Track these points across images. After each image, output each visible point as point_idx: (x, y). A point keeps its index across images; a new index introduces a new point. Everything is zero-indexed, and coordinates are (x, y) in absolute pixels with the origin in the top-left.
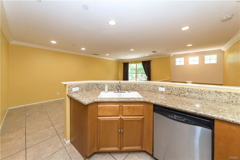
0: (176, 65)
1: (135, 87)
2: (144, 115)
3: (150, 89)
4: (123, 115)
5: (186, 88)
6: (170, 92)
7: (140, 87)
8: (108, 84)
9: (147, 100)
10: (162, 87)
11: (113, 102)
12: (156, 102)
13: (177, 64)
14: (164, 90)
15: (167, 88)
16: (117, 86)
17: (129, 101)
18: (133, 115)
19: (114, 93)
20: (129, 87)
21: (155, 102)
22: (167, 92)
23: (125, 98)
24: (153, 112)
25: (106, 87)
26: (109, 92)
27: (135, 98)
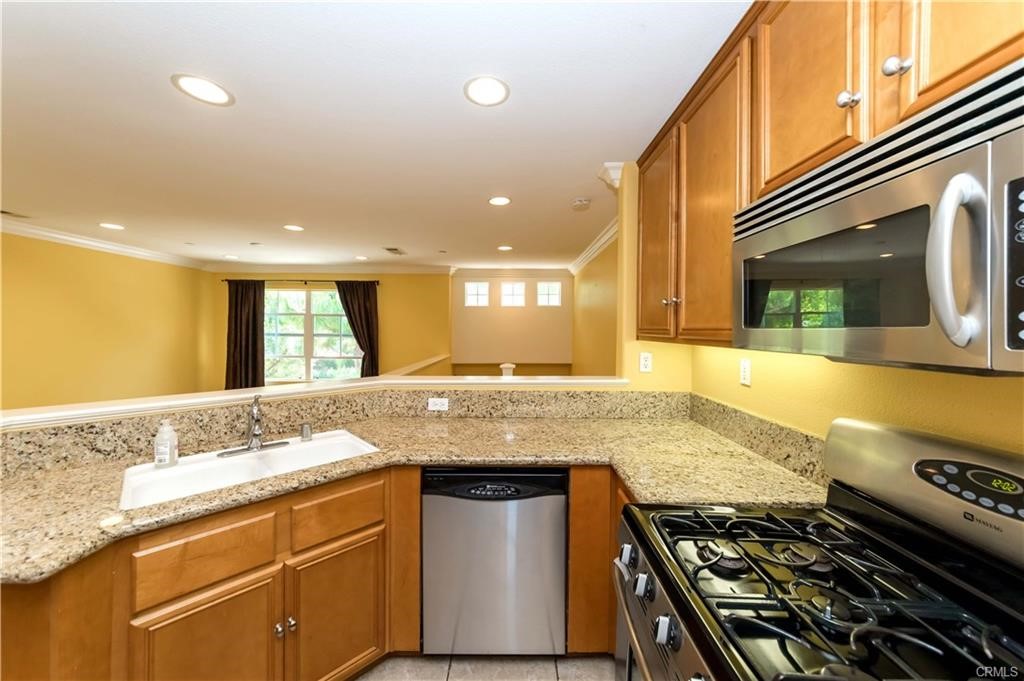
0: (466, 305)
1: (332, 408)
2: (387, 520)
3: (397, 409)
4: (298, 549)
5: (506, 393)
6: (465, 410)
7: (354, 409)
8: (177, 417)
9: (398, 456)
10: (440, 395)
11: (245, 506)
12: (430, 456)
13: (471, 301)
14: (445, 408)
15: (455, 397)
16: (239, 417)
17: (326, 480)
18: (344, 532)
19: (220, 459)
20: (302, 413)
21: (428, 458)
22: (458, 412)
23: (304, 471)
24: (422, 493)
25: (167, 436)
26: (183, 459)
27: (349, 461)
